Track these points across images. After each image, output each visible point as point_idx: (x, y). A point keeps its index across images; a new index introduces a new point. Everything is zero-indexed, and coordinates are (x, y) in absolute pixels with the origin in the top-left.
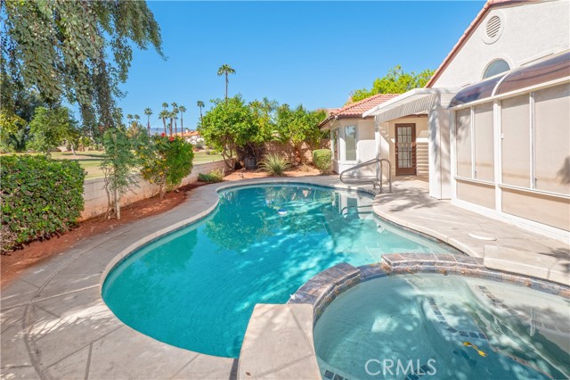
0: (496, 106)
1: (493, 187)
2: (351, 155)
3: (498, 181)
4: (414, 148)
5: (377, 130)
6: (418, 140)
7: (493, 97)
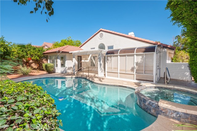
0: (119, 56)
1: (118, 73)
2: (63, 65)
3: (119, 72)
4: (81, 63)
5: (74, 58)
6: (82, 61)
7: (118, 54)
